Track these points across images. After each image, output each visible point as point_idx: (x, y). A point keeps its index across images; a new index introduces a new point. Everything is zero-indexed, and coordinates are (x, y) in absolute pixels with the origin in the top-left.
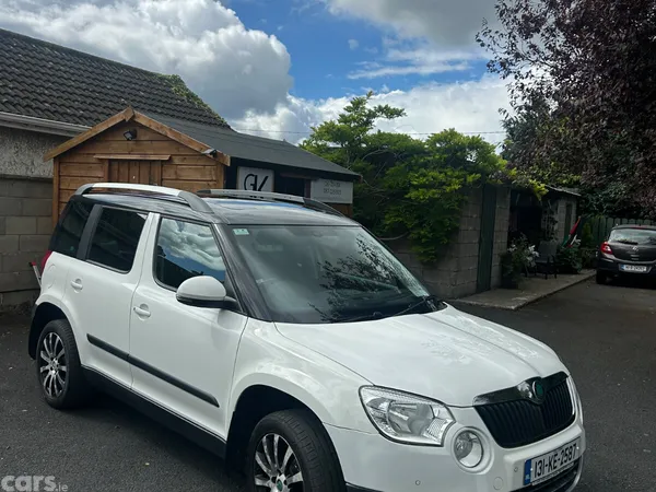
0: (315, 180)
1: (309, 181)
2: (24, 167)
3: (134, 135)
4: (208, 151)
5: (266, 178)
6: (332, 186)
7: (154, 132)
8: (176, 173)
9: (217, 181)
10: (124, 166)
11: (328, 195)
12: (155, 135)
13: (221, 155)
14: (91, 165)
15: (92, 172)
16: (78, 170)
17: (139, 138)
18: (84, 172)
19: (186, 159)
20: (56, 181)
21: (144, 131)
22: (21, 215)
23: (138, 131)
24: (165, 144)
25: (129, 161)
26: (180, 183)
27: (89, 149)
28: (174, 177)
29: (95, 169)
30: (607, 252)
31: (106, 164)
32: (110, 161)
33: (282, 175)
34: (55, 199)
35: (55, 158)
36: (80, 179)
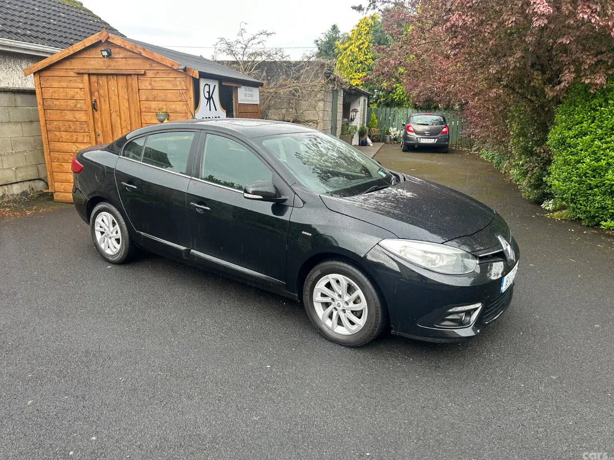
0: (240, 87)
1: (237, 88)
3: (110, 54)
4: (181, 67)
5: (215, 86)
6: (248, 91)
7: (128, 50)
8: (150, 84)
9: (187, 90)
10: (104, 78)
11: (247, 98)
12: (129, 53)
13: (190, 69)
14: (71, 78)
15: (73, 84)
16: (59, 82)
17: (113, 56)
18: (64, 84)
19: (158, 73)
20: (38, 91)
21: (117, 50)
22: (9, 122)
23: (112, 50)
24: (139, 61)
25: (107, 75)
26: (155, 92)
27: (67, 65)
28: (150, 87)
29: (75, 81)
30: (410, 131)
31: (86, 77)
32: (89, 75)
33: (223, 84)
34: (40, 107)
35: (34, 74)
36: (62, 90)
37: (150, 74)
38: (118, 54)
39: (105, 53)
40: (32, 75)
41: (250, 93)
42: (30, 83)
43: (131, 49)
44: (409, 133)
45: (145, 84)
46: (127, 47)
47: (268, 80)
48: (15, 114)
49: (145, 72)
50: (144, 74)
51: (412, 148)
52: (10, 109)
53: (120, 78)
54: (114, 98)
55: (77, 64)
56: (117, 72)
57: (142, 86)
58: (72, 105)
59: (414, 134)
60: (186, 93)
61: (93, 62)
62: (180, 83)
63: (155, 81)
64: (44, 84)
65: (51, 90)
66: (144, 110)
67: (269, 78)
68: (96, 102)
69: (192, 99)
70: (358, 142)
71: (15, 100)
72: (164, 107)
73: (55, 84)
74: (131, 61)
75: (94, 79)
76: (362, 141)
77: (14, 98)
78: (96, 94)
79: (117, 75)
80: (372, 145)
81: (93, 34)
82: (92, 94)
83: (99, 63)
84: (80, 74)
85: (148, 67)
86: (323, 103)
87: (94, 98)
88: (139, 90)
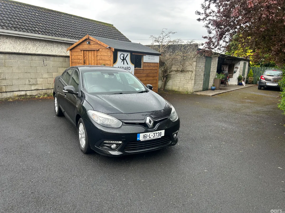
0: (145, 55)
1: (143, 56)
2: (64, 53)
3: (89, 43)
4: (108, 47)
5: (128, 55)
6: (151, 57)
9: (111, 56)
10: (87, 52)
11: (150, 60)
12: (95, 43)
13: (111, 48)
14: (79, 52)
15: (79, 54)
16: (76, 53)
17: (91, 44)
18: (77, 54)
19: (103, 49)
20: (70, 57)
21: (92, 41)
22: (62, 67)
23: (90, 41)
24: (97, 45)
25: (89, 50)
26: (102, 57)
27: (78, 47)
28: (100, 55)
29: (80, 53)
30: (263, 79)
31: (83, 52)
32: (84, 51)
33: (133, 54)
34: (70, 62)
35: (70, 50)
36: (76, 56)
37: (100, 50)
38: (92, 43)
39: (88, 43)
40: (69, 51)
41: (153, 58)
42: (68, 53)
43: (95, 41)
44: (262, 80)
45: (99, 54)
46: (94, 40)
47: (173, 53)
48: (65, 64)
49: (99, 49)
50: (99, 50)
51: (264, 88)
52: (63, 63)
53: (92, 51)
54: (90, 59)
55: (81, 47)
56: (92, 50)
57: (98, 55)
58: (79, 61)
59: (264, 80)
60: (111, 57)
61: (85, 46)
62: (109, 53)
63: (102, 53)
64: (72, 54)
65: (74, 56)
66: (98, 63)
67: (173, 52)
68: (85, 60)
69: (112, 59)
70: (237, 83)
71: (65, 60)
72: (104, 62)
73: (75, 54)
74: (95, 45)
75: (85, 52)
76: (239, 83)
77: (65, 59)
78: (85, 57)
79: (91, 50)
80: (245, 85)
81: (85, 36)
82: (84, 57)
83: (86, 46)
84: (82, 50)
85: (100, 47)
86: (196, 63)
87: (85, 59)
88: (97, 56)
